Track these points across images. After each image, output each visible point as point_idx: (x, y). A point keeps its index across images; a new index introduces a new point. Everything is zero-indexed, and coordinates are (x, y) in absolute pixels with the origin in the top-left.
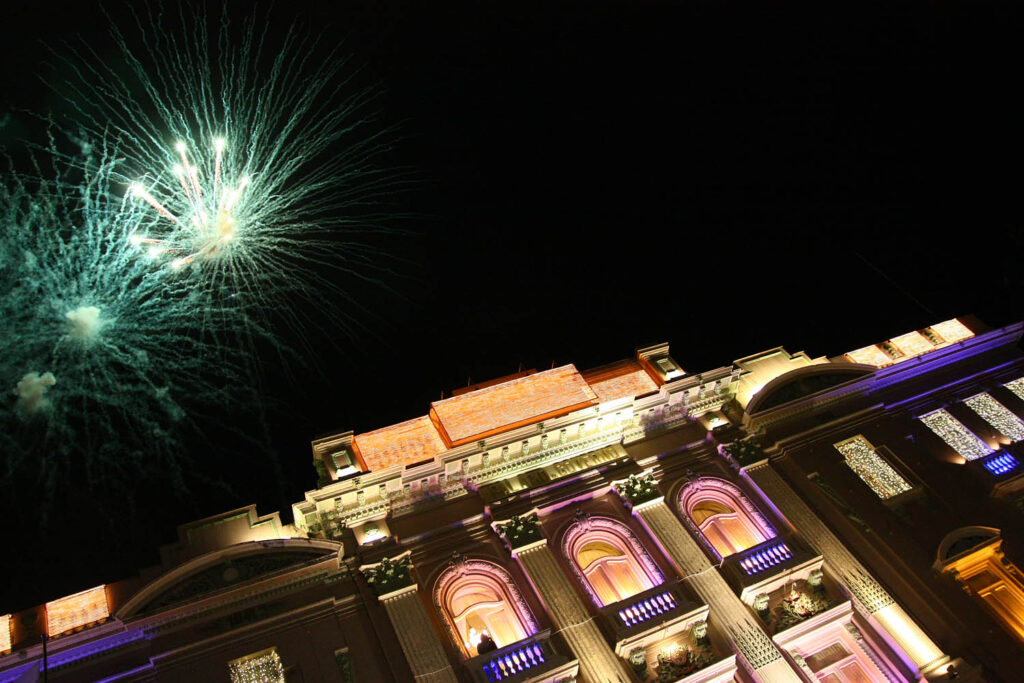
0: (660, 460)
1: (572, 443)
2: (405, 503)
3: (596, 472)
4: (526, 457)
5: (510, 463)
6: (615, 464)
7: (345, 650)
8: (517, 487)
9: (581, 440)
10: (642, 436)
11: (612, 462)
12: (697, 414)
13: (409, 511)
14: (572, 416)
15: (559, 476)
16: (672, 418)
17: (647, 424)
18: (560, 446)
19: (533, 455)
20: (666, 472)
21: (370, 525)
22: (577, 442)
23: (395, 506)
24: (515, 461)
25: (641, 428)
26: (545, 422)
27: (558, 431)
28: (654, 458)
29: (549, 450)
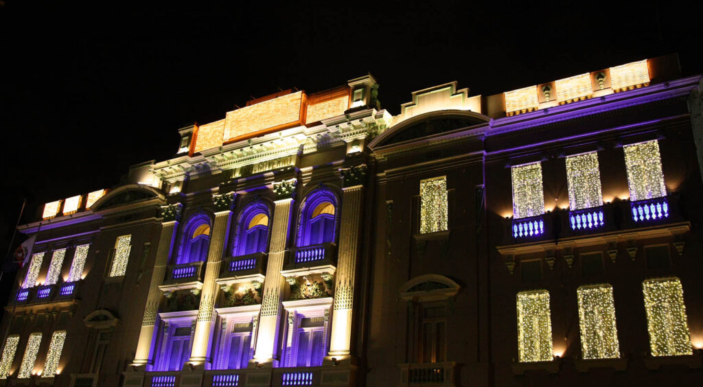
0: (314, 169)
1: (269, 152)
2: (195, 173)
3: (272, 173)
4: (245, 157)
5: (237, 160)
6: (282, 170)
7: (149, 243)
8: (237, 175)
9: (274, 151)
10: (315, 150)
11: (282, 168)
12: (348, 140)
13: (197, 177)
14: (267, 137)
15: (257, 172)
16: (335, 140)
17: (318, 143)
18: (262, 153)
19: (248, 157)
20: (312, 179)
21: (177, 183)
22: (272, 151)
23: (191, 174)
24: (240, 159)
25: (315, 145)
26: (252, 139)
27: (259, 145)
28: (311, 168)
29: (257, 154)
